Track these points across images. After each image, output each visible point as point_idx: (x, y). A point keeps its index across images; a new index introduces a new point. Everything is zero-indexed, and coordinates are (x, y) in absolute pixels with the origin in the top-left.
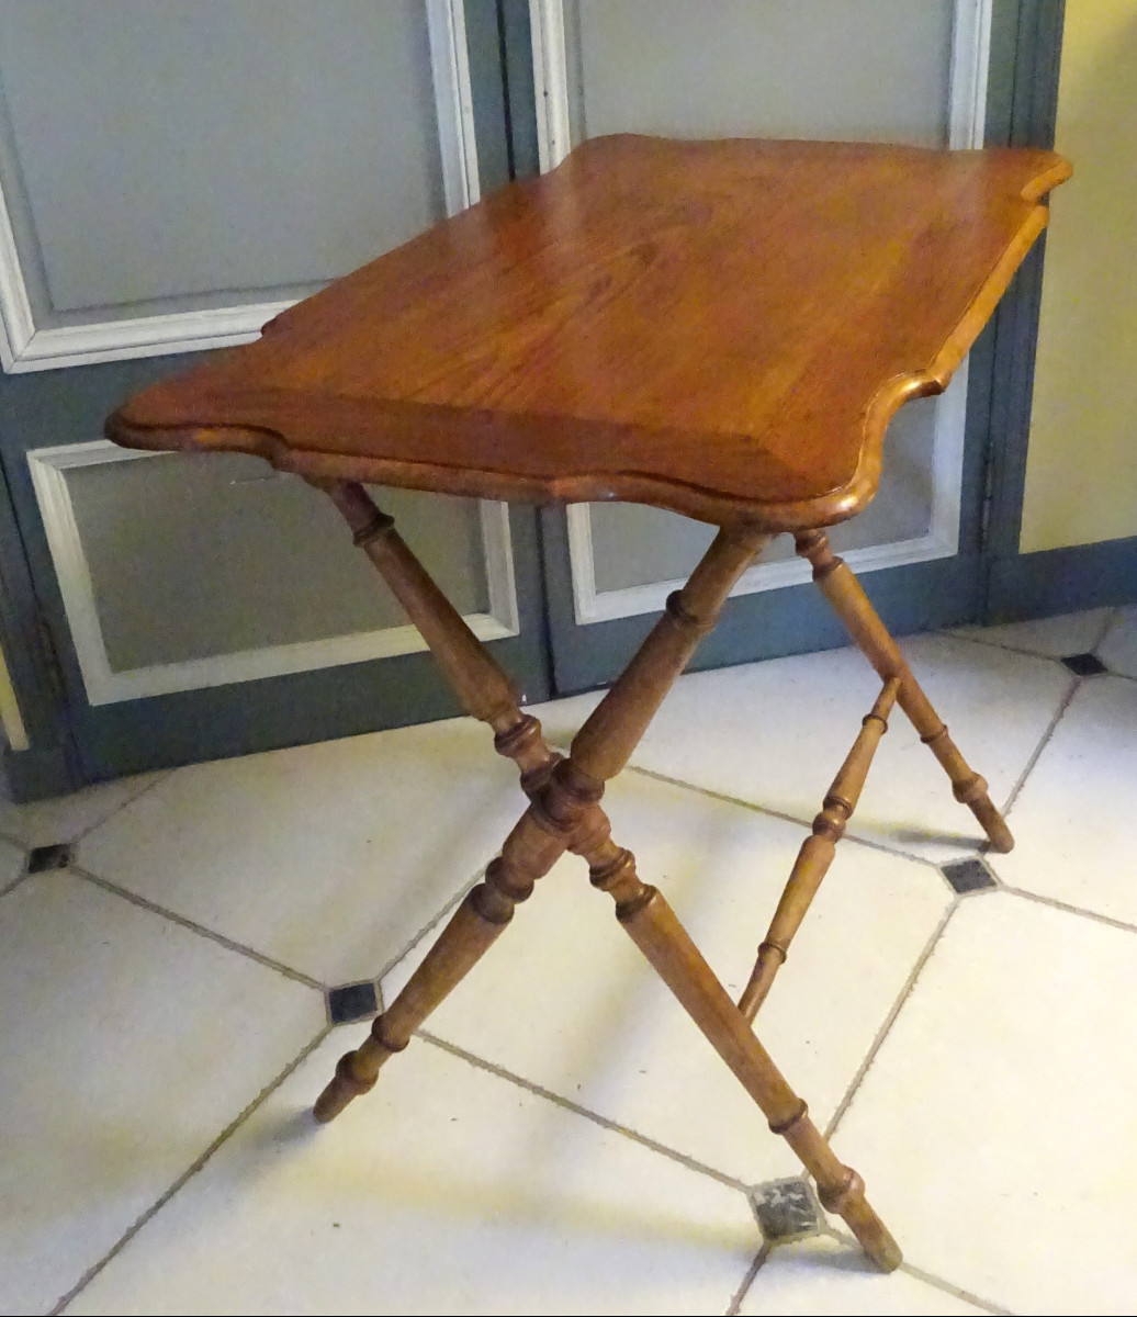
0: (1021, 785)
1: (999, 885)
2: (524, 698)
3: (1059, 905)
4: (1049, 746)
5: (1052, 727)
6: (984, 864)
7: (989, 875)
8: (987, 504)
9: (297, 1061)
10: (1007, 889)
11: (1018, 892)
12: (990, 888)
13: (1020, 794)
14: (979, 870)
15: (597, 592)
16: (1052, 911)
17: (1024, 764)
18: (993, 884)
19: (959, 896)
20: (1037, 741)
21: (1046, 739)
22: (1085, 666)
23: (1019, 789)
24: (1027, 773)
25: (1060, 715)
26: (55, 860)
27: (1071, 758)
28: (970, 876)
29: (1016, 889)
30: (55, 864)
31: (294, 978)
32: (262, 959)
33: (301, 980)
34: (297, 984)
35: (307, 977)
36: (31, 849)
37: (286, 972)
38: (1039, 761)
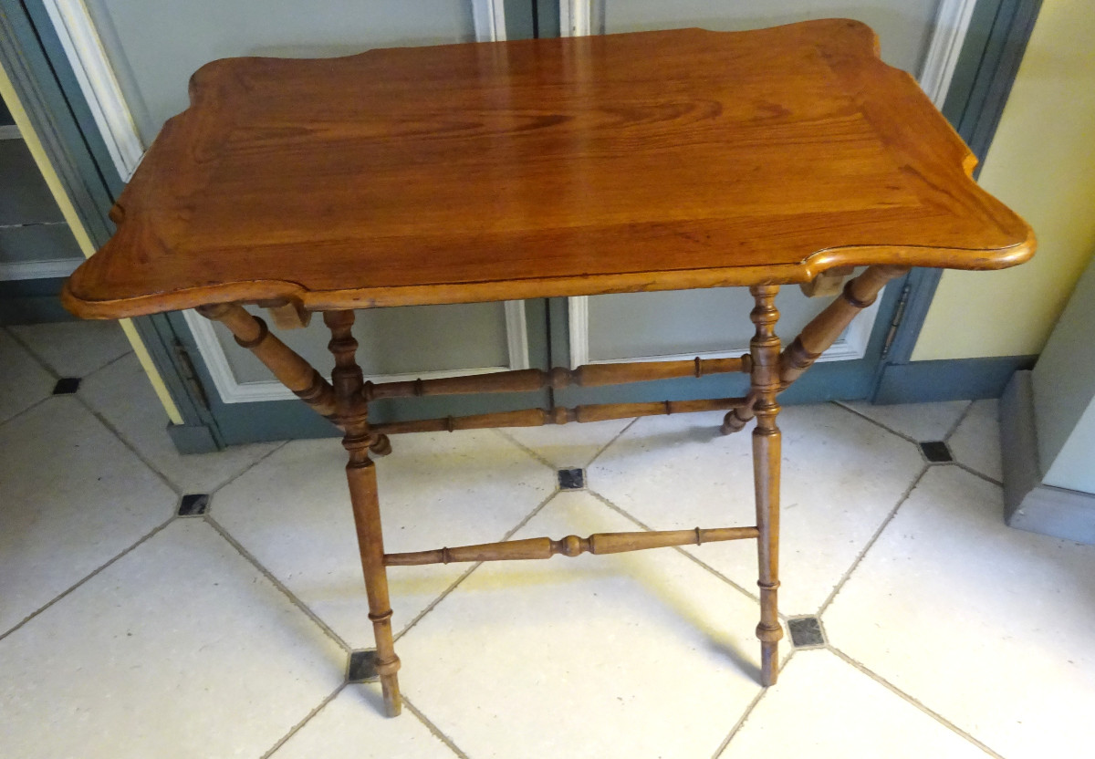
0: (863, 555)
1: (825, 644)
3: (864, 670)
4: (891, 524)
5: (899, 504)
6: (819, 623)
7: (820, 635)
9: (319, 709)
10: (830, 648)
11: (837, 652)
12: (819, 646)
13: (861, 564)
14: (815, 628)
16: (857, 672)
17: (870, 538)
18: (822, 642)
19: (795, 648)
20: (885, 516)
21: (891, 517)
22: (936, 453)
23: (861, 560)
24: (870, 546)
25: (907, 496)
26: (197, 507)
27: (905, 536)
28: (807, 632)
29: (837, 649)
30: (196, 510)
31: (331, 637)
32: (313, 617)
33: (335, 639)
34: (332, 642)
35: (339, 638)
36: (183, 495)
37: (327, 630)
38: (882, 535)
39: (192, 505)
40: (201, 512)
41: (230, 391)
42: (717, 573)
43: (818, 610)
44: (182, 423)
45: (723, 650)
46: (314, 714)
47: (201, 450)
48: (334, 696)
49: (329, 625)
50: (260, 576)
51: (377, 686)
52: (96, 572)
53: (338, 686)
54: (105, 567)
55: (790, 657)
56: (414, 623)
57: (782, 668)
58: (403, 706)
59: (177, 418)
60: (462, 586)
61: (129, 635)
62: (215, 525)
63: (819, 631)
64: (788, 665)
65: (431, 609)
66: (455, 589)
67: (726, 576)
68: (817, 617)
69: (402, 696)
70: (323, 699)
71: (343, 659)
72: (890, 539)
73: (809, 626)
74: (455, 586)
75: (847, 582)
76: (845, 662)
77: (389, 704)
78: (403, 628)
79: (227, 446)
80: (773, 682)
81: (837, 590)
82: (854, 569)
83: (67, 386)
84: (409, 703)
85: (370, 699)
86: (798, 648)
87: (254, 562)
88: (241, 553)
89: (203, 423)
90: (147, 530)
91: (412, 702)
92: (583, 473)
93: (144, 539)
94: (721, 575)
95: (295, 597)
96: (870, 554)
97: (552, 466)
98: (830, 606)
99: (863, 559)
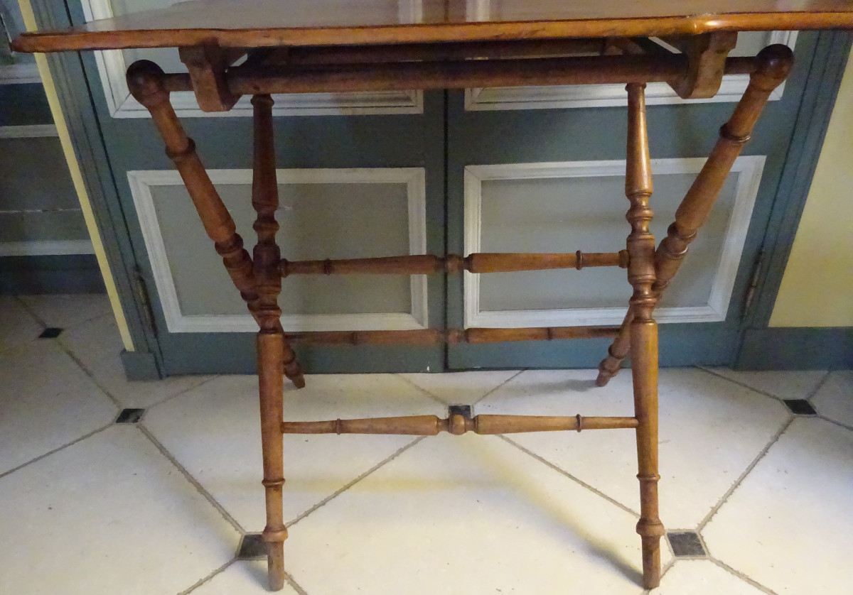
0: (738, 484)
1: (707, 556)
2: (428, 369)
3: (750, 581)
4: (763, 461)
6: (699, 537)
7: (701, 547)
8: (752, 292)
10: (713, 560)
11: (720, 564)
12: (701, 557)
13: (736, 490)
14: (695, 541)
15: (480, 311)
16: (744, 584)
17: (744, 470)
18: (703, 553)
19: (676, 558)
20: (757, 453)
21: (763, 454)
22: (800, 407)
23: (736, 487)
24: (744, 476)
25: (776, 439)
26: (133, 417)
27: (779, 471)
28: (687, 544)
29: (719, 561)
30: (130, 420)
31: (229, 521)
32: (216, 504)
33: (231, 523)
34: (229, 525)
35: (236, 522)
36: (123, 408)
37: (226, 516)
38: (756, 468)
39: (128, 416)
40: (135, 421)
41: (176, 322)
42: (595, 491)
43: (697, 526)
44: (133, 350)
45: (604, 555)
46: (200, 583)
47: (145, 378)
48: (222, 569)
49: (228, 511)
50: (175, 470)
51: (263, 563)
52: (35, 460)
53: (228, 561)
54: (44, 456)
55: (671, 565)
56: (307, 514)
57: (664, 574)
58: (286, 582)
59: (129, 344)
60: (353, 488)
61: (50, 508)
62: (144, 430)
63: (700, 545)
64: (669, 572)
65: (323, 503)
66: (347, 491)
67: (603, 492)
68: (696, 532)
69: (286, 573)
70: (211, 571)
71: (237, 539)
72: (764, 472)
73: (688, 538)
74: (348, 487)
75: (724, 504)
76: (729, 573)
77: (274, 578)
78: (295, 518)
79: (168, 376)
80: (656, 585)
81: (715, 511)
82: (731, 494)
83: (51, 333)
84: (292, 580)
85: (257, 576)
86: (678, 558)
87: (173, 460)
88: (161, 452)
89: (150, 351)
90: (87, 431)
91: (295, 580)
92: (471, 408)
93: (83, 438)
94: (599, 492)
95: (202, 488)
96: (744, 483)
97: (443, 402)
98: (709, 524)
99: (738, 486)
